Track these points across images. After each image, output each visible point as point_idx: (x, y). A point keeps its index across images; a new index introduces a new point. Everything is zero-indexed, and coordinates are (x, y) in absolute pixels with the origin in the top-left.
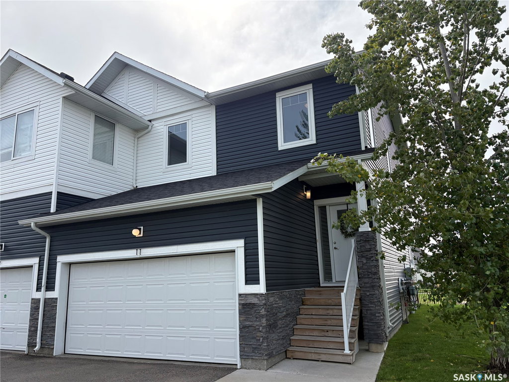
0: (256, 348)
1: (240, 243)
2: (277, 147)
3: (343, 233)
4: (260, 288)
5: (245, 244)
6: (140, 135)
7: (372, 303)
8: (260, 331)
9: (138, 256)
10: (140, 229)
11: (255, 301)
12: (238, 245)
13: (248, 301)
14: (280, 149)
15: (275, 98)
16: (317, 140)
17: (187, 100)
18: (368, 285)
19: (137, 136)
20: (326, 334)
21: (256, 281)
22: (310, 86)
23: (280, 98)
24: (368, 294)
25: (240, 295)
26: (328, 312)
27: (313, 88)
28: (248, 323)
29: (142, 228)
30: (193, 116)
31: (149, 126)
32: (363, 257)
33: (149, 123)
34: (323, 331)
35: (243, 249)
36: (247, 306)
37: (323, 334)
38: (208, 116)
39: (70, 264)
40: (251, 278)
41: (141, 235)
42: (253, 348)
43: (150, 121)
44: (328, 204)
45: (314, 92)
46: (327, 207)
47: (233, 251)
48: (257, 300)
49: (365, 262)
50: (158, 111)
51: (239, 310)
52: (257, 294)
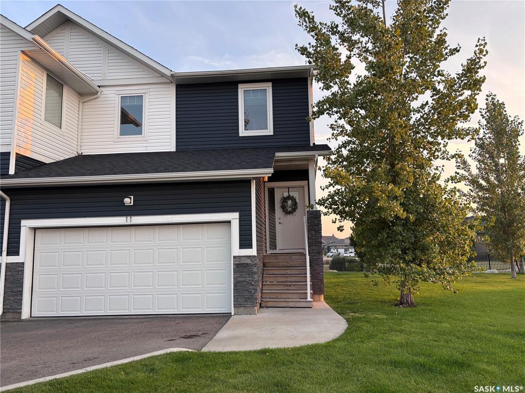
0: (249, 298)
1: (236, 215)
2: (238, 133)
3: (284, 211)
4: (253, 252)
5: (240, 216)
6: (86, 100)
7: (317, 265)
8: (252, 285)
9: (129, 223)
10: (131, 198)
11: (248, 261)
12: (234, 217)
13: (242, 262)
14: (241, 135)
15: (237, 88)
16: (274, 132)
17: (144, 73)
18: (315, 251)
19: (83, 101)
20: (290, 288)
21: (250, 246)
22: (270, 84)
23: (241, 89)
24: (315, 258)
25: (235, 257)
26: (287, 271)
27: (273, 87)
28: (241, 279)
29: (132, 197)
30: (151, 90)
31: (97, 92)
32: (312, 230)
33: (98, 88)
34: (287, 285)
35: (238, 221)
36: (241, 266)
37: (287, 288)
38: (168, 93)
39: (35, 229)
40: (245, 242)
41: (132, 204)
42: (246, 298)
43: (99, 87)
44: (276, 187)
45: (273, 90)
46: (275, 189)
47: (229, 222)
48: (250, 260)
49: (314, 234)
50: (109, 78)
51: (234, 269)
52: (250, 256)
